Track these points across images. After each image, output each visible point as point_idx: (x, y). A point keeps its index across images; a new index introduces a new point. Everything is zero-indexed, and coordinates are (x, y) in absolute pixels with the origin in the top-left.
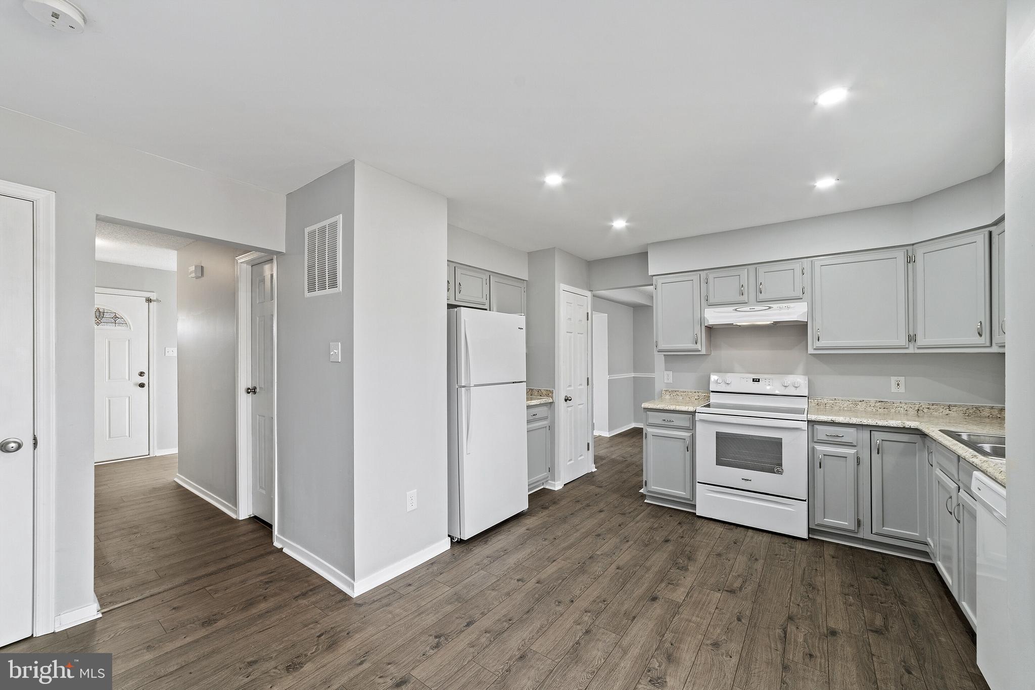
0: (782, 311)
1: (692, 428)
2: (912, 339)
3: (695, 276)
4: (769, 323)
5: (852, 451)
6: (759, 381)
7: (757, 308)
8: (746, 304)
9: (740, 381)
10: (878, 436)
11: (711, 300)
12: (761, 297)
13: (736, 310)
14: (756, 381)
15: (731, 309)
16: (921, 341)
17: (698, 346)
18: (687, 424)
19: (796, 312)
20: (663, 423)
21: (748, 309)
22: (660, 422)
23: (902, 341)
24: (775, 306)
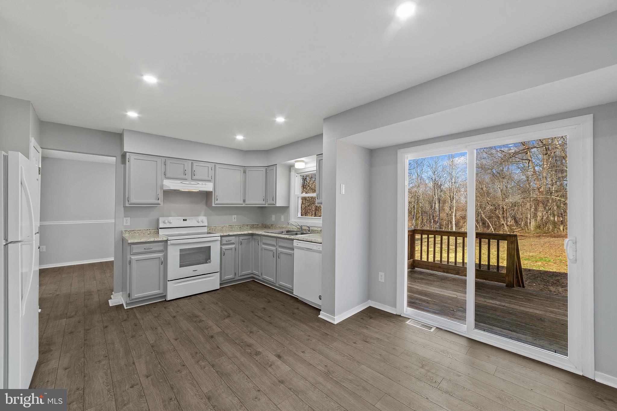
0: (203, 186)
1: (165, 250)
2: (244, 201)
3: (159, 160)
4: (197, 191)
5: (234, 246)
6: (186, 220)
7: (192, 183)
8: (186, 180)
9: (177, 221)
10: (241, 238)
11: (168, 175)
12: (194, 177)
13: (181, 182)
14: (185, 220)
15: (179, 182)
16: (247, 202)
17: (159, 202)
18: (161, 248)
19: (208, 187)
20: (145, 251)
21: (188, 183)
22: (142, 250)
23: (242, 202)
24: (200, 183)
